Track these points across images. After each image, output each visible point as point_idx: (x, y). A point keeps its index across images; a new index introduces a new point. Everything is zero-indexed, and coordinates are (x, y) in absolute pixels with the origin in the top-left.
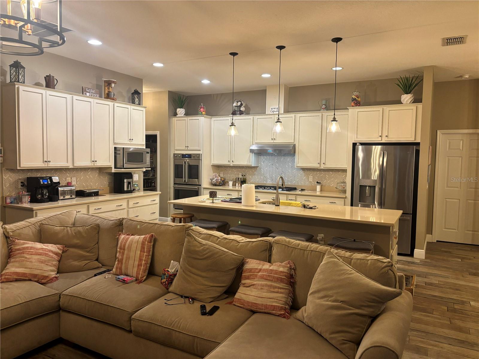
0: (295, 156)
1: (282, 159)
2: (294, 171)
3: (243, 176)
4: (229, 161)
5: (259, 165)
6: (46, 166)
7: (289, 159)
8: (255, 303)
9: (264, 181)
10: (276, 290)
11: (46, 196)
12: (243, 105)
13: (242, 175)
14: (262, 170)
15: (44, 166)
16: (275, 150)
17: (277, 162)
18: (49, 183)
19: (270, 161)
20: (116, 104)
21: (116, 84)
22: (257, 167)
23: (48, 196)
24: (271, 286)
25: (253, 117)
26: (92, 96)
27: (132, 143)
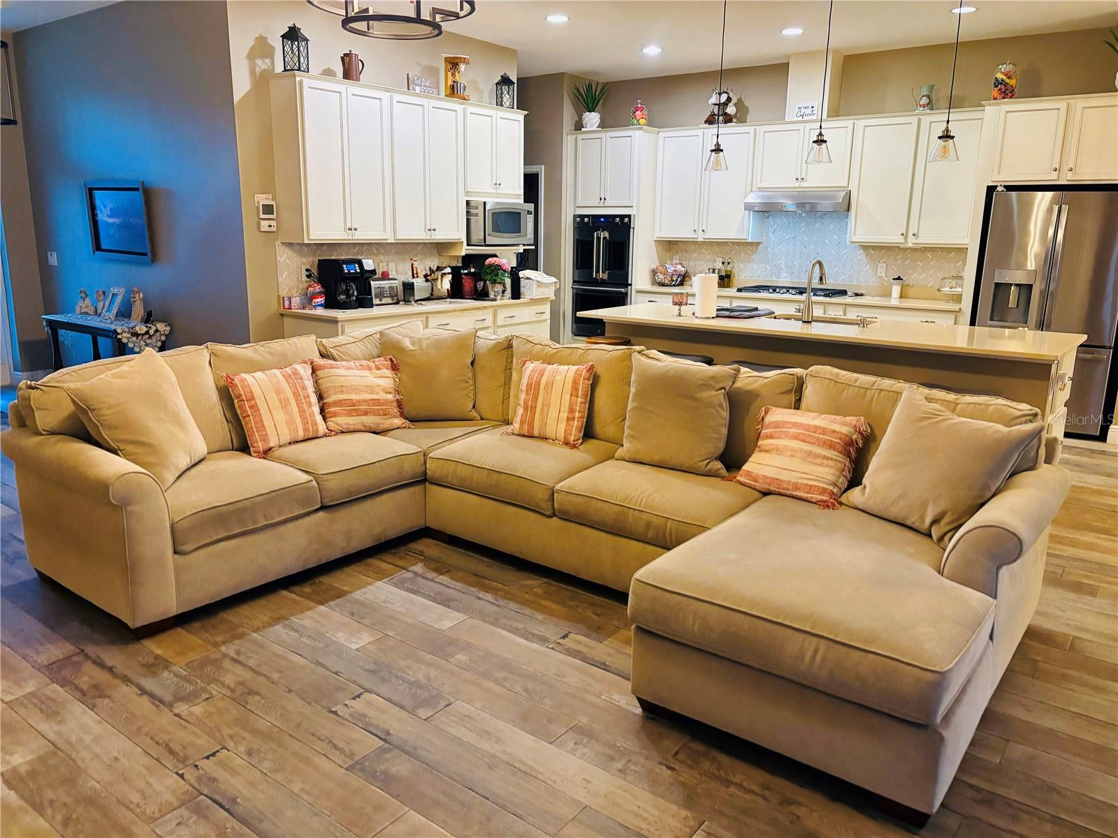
0: (848, 218)
1: (817, 225)
2: (844, 252)
3: (726, 263)
4: (695, 231)
5: (764, 238)
6: (350, 238)
7: (833, 225)
8: (777, 479)
9: (773, 277)
10: (819, 460)
11: (353, 295)
12: (733, 102)
13: (723, 263)
14: (769, 249)
15: (346, 237)
16: (801, 205)
17: (805, 233)
18: (358, 271)
19: (789, 231)
20: (470, 109)
21: (469, 63)
22: (758, 244)
23: (356, 297)
24: (810, 453)
25: (755, 129)
26: (425, 92)
27: (498, 192)
